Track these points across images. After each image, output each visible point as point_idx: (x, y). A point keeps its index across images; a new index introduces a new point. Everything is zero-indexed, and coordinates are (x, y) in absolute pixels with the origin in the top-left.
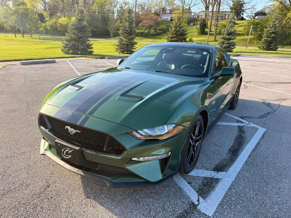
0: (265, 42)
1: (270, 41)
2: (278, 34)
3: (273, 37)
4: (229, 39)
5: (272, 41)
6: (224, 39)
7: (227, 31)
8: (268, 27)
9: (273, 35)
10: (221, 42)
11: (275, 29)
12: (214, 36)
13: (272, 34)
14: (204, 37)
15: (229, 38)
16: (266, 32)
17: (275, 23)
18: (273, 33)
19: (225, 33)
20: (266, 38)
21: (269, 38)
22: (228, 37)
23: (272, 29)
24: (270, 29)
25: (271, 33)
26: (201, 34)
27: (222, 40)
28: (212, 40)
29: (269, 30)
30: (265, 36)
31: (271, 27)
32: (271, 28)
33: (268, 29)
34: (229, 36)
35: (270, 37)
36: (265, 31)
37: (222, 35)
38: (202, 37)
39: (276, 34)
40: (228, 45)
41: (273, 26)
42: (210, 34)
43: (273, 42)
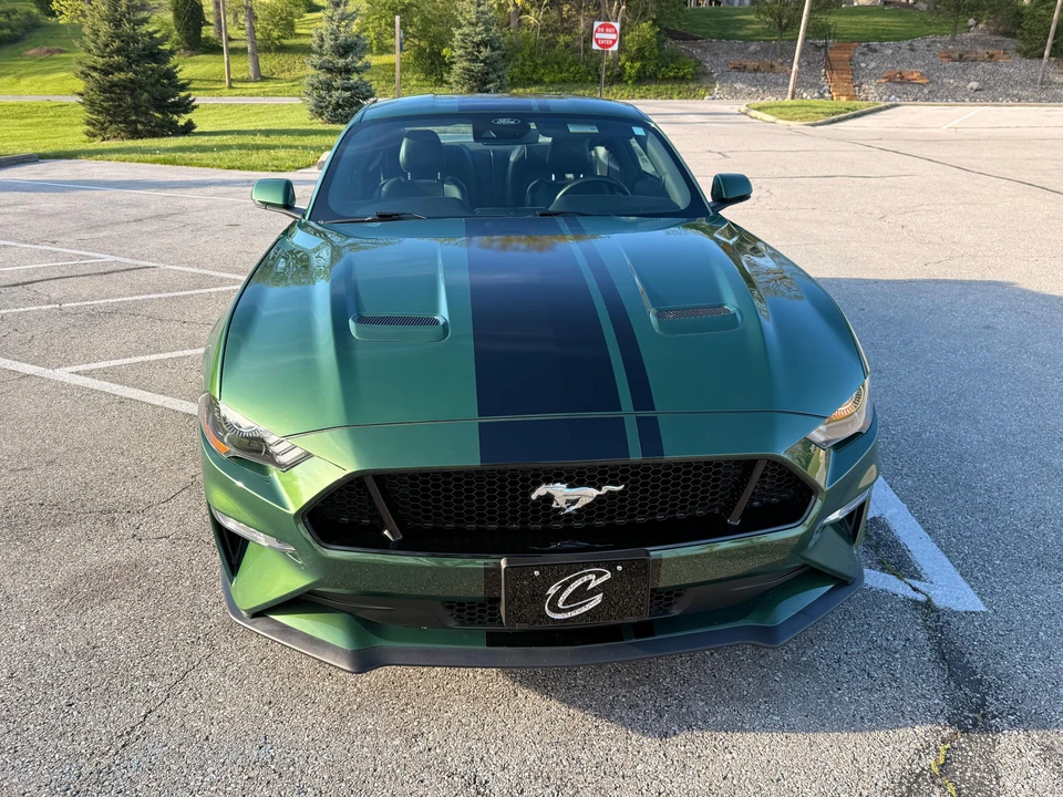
0: (466, 76)
1: (483, 74)
2: (499, 48)
3: (487, 58)
4: (347, 71)
5: (487, 74)
6: (330, 70)
7: (333, 37)
8: (464, 22)
9: (485, 52)
10: (320, 82)
11: (487, 30)
12: (250, 58)
13: (482, 49)
14: (208, 62)
15: (347, 65)
16: (463, 41)
17: (481, 8)
18: (484, 43)
19: (326, 46)
20: (465, 64)
21: (474, 61)
22: (341, 62)
23: (478, 30)
24: (472, 28)
25: (478, 45)
26: (186, 49)
27: (324, 76)
28: (245, 75)
29: (468, 35)
30: (461, 56)
31: (474, 20)
32: (472, 24)
33: (466, 30)
34: (342, 56)
35: (476, 60)
36: (459, 37)
37: (315, 53)
38: (197, 62)
39: (493, 49)
40: (348, 94)
41: (477, 18)
42: (233, 51)
43: (491, 76)
